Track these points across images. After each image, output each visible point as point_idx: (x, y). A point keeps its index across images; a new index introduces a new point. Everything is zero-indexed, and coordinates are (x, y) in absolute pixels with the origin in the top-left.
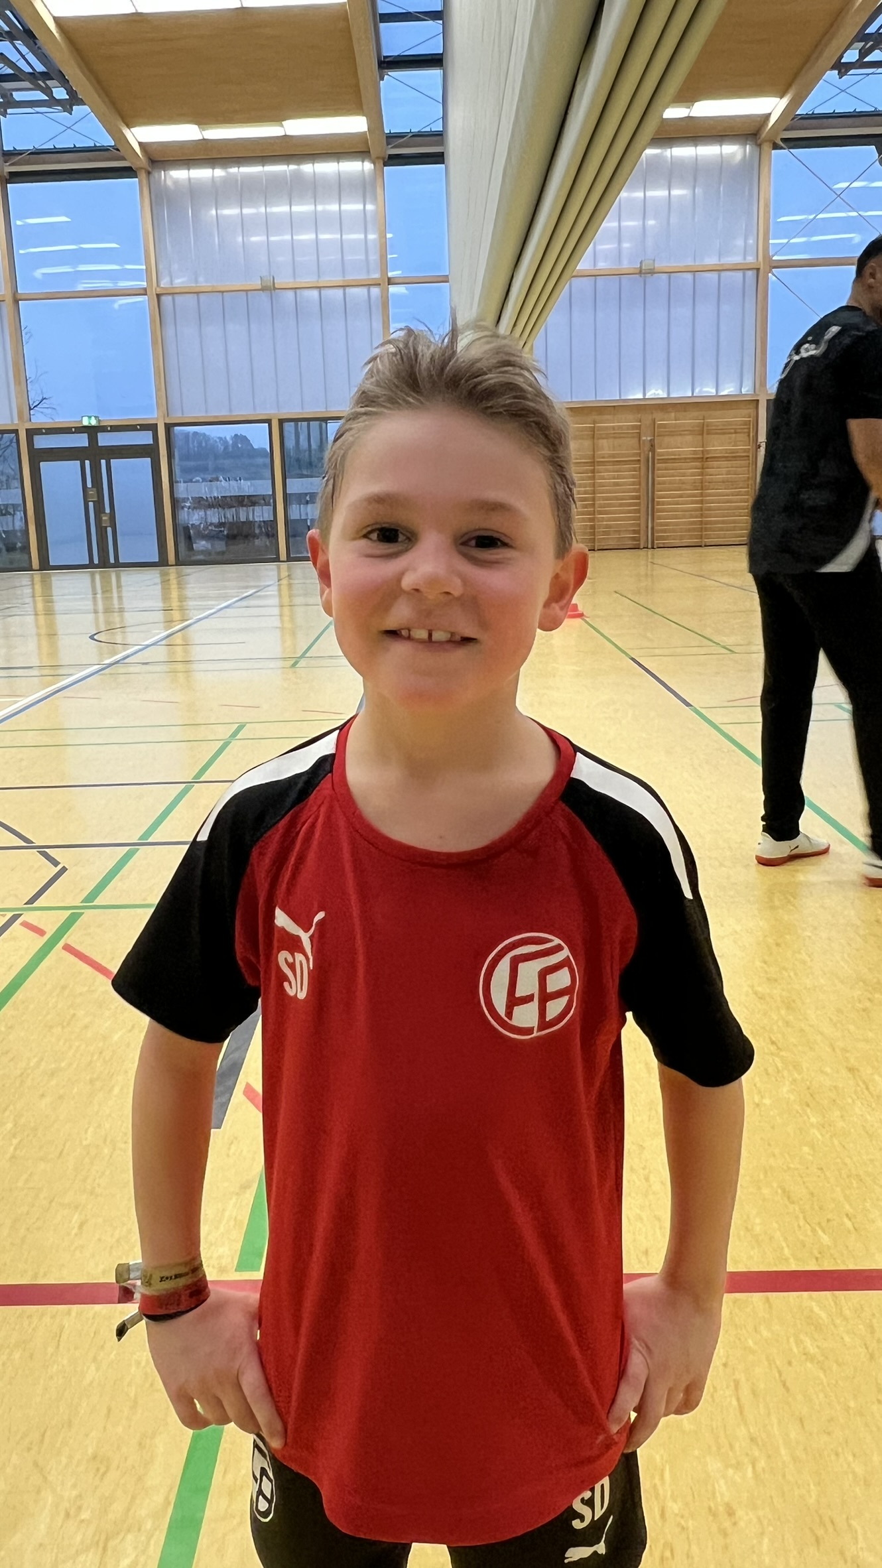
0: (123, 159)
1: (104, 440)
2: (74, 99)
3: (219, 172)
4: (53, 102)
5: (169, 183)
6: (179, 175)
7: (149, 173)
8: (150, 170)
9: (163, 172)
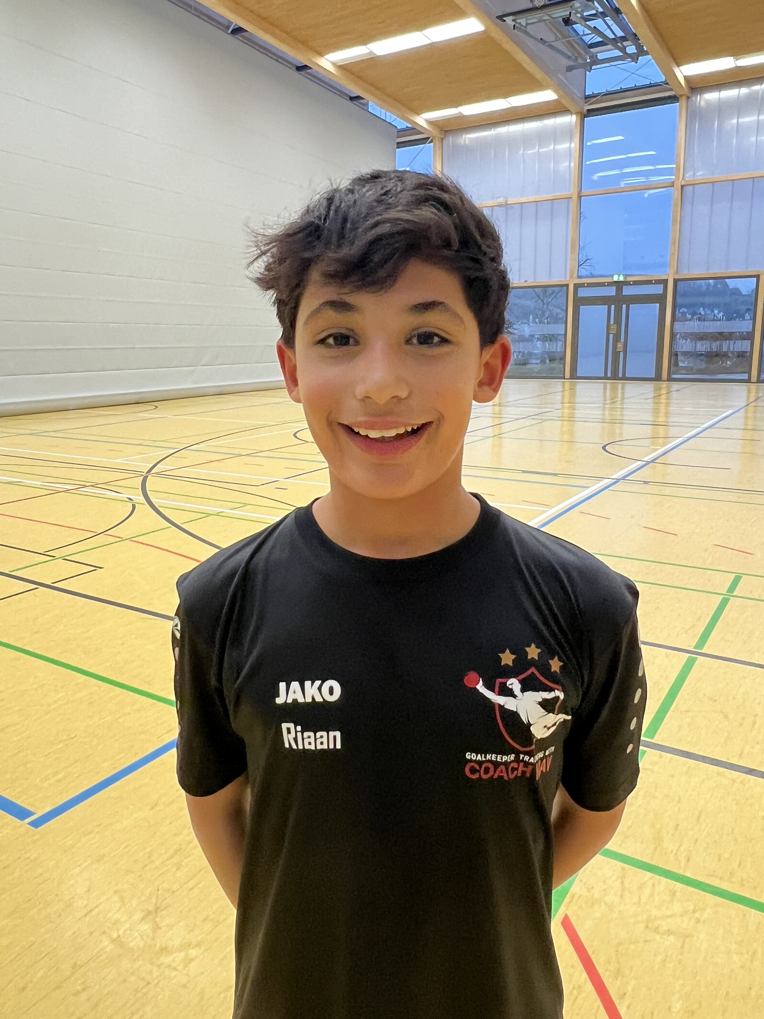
0: (672, 90)
1: (627, 291)
2: (641, 52)
3: (744, 91)
4: (626, 56)
5: (703, 103)
6: (711, 96)
7: (688, 98)
8: (689, 95)
9: (699, 96)
